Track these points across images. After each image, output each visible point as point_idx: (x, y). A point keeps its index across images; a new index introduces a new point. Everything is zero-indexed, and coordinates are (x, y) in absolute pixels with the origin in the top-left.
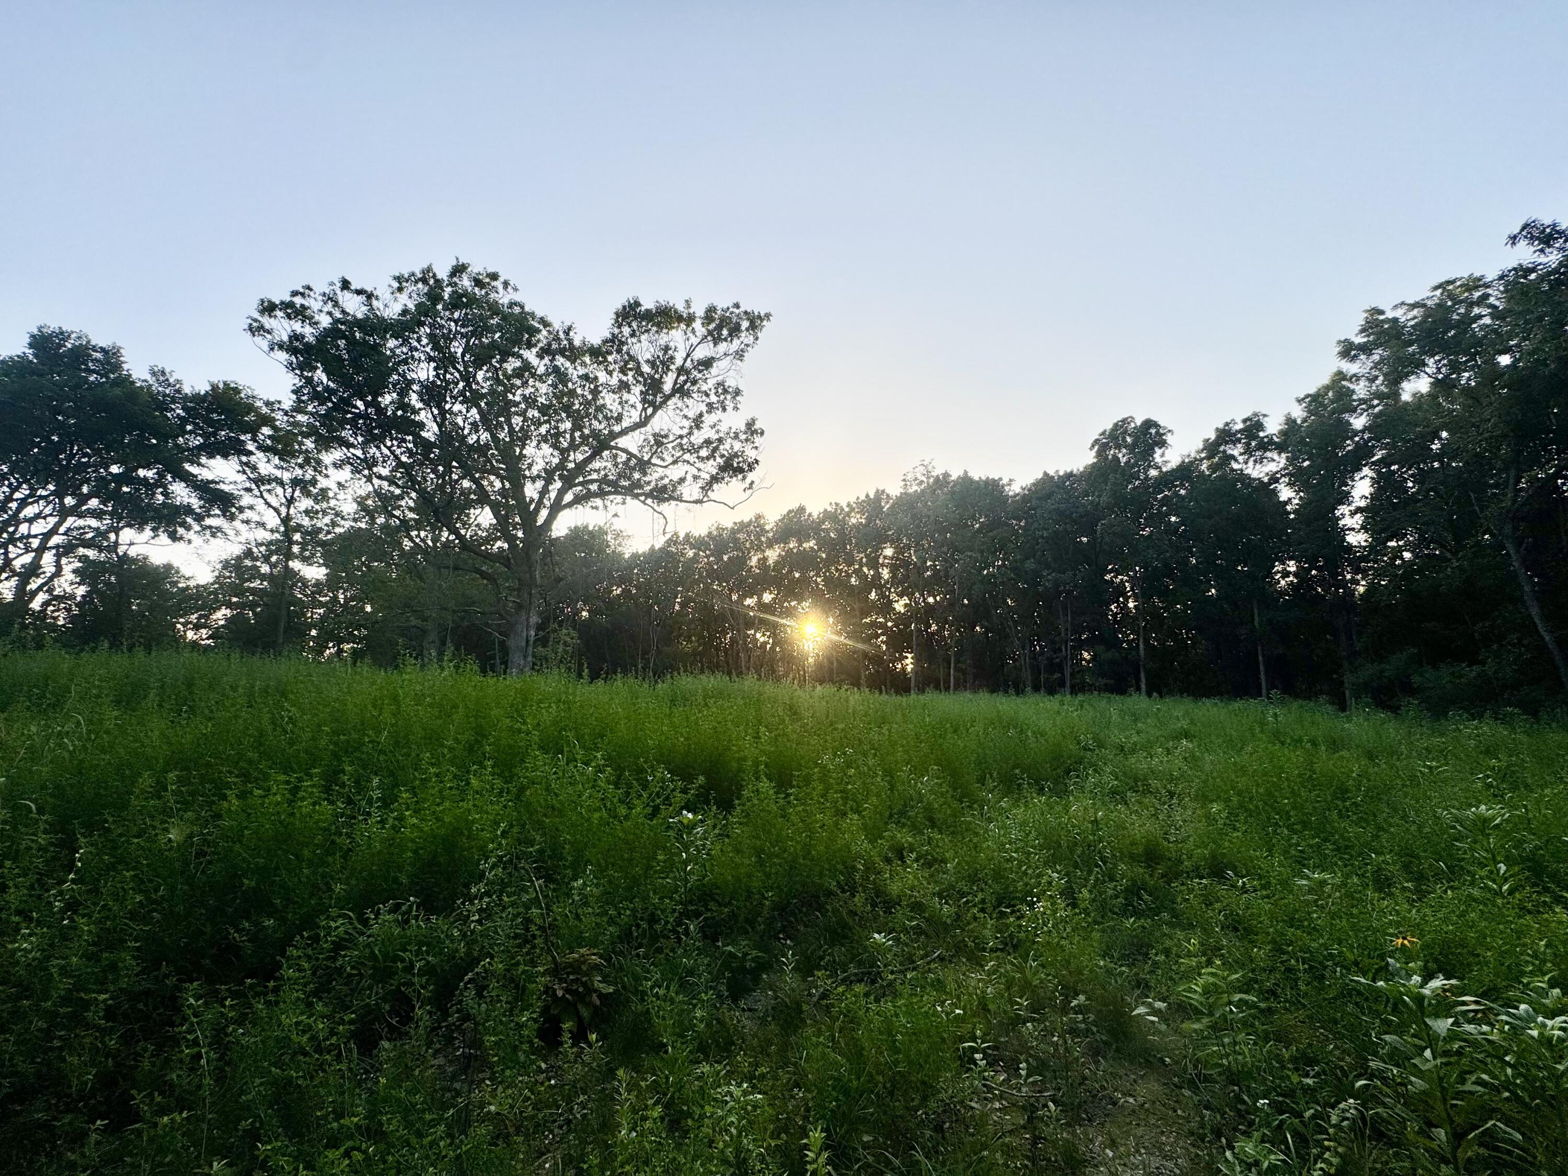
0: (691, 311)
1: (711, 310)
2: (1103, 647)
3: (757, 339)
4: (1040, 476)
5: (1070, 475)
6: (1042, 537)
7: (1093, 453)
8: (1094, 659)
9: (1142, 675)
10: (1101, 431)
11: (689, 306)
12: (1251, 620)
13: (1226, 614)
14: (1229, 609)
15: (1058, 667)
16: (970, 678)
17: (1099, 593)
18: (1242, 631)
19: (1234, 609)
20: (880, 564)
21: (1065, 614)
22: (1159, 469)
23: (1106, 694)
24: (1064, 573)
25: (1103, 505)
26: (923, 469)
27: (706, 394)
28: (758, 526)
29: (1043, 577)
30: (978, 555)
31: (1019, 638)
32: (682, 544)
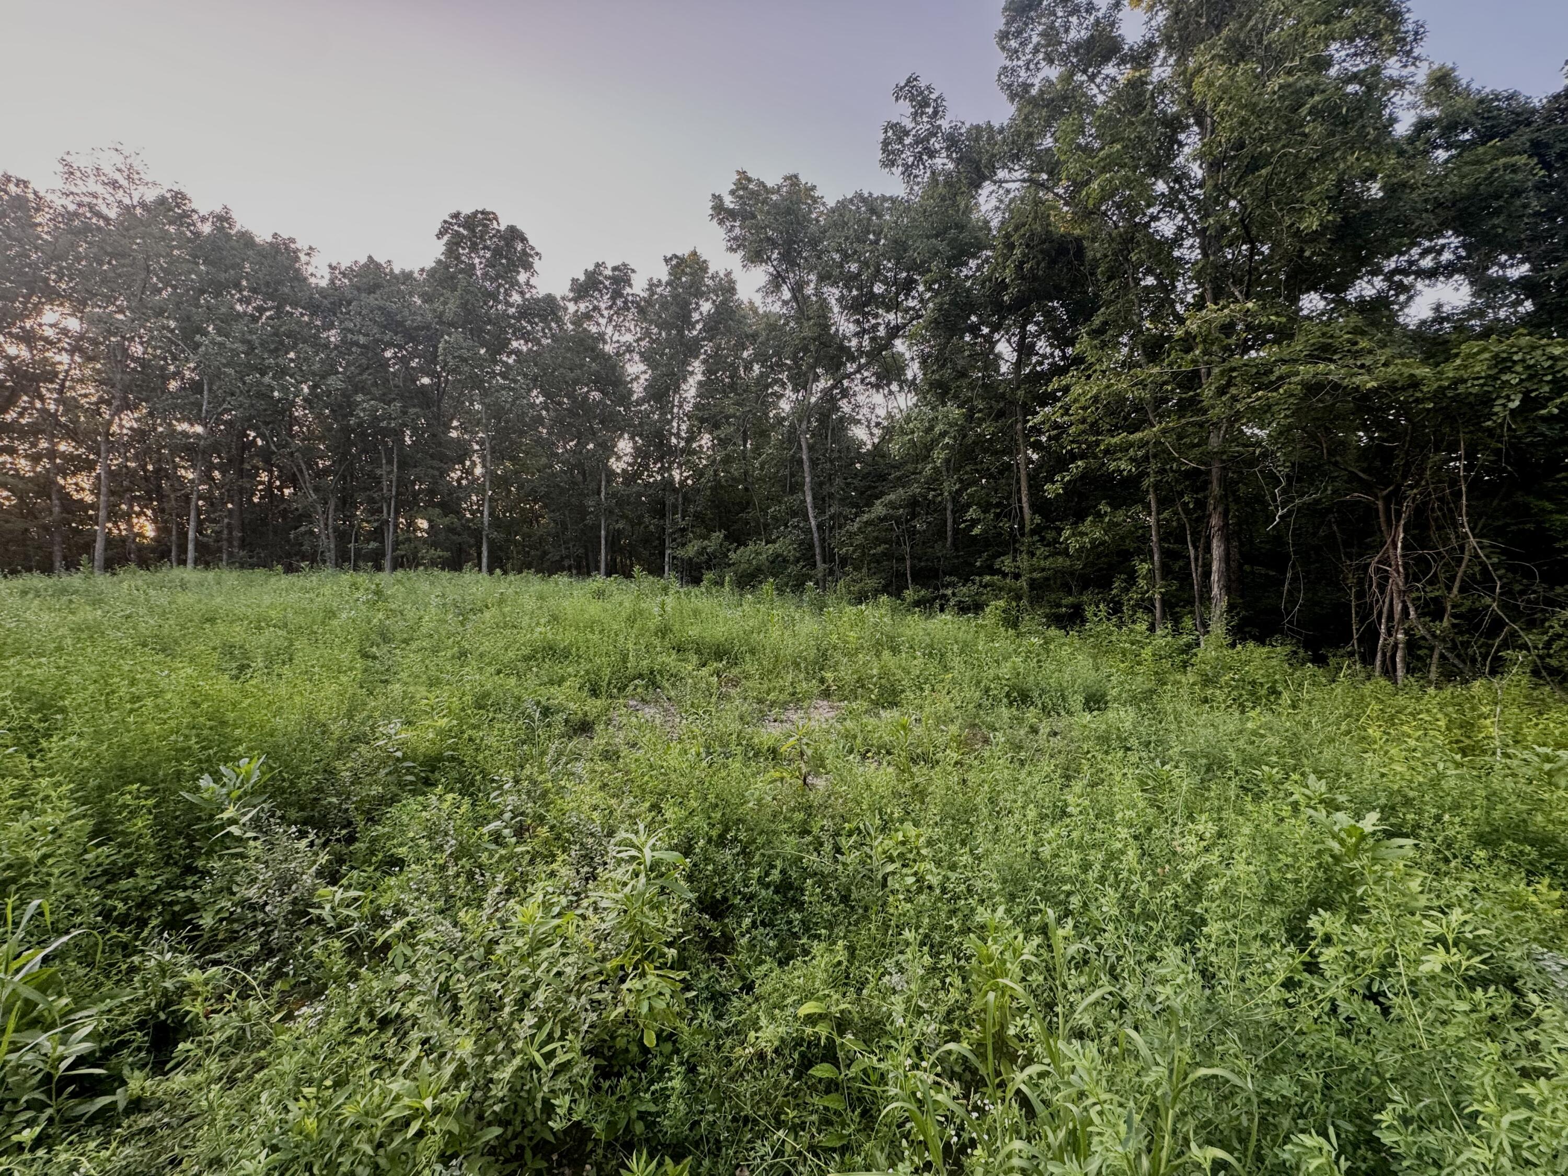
7: (441, 245)
9: (484, 547)
10: (452, 210)
12: (599, 493)
13: (575, 483)
14: (580, 478)
15: (378, 534)
16: (231, 544)
17: (440, 445)
18: (590, 503)
19: (585, 479)
20: (46, 340)
21: (390, 462)
22: (522, 293)
23: (437, 571)
24: (389, 404)
25: (449, 316)
26: (117, 160)
29: (356, 404)
30: (239, 347)
31: (316, 490)
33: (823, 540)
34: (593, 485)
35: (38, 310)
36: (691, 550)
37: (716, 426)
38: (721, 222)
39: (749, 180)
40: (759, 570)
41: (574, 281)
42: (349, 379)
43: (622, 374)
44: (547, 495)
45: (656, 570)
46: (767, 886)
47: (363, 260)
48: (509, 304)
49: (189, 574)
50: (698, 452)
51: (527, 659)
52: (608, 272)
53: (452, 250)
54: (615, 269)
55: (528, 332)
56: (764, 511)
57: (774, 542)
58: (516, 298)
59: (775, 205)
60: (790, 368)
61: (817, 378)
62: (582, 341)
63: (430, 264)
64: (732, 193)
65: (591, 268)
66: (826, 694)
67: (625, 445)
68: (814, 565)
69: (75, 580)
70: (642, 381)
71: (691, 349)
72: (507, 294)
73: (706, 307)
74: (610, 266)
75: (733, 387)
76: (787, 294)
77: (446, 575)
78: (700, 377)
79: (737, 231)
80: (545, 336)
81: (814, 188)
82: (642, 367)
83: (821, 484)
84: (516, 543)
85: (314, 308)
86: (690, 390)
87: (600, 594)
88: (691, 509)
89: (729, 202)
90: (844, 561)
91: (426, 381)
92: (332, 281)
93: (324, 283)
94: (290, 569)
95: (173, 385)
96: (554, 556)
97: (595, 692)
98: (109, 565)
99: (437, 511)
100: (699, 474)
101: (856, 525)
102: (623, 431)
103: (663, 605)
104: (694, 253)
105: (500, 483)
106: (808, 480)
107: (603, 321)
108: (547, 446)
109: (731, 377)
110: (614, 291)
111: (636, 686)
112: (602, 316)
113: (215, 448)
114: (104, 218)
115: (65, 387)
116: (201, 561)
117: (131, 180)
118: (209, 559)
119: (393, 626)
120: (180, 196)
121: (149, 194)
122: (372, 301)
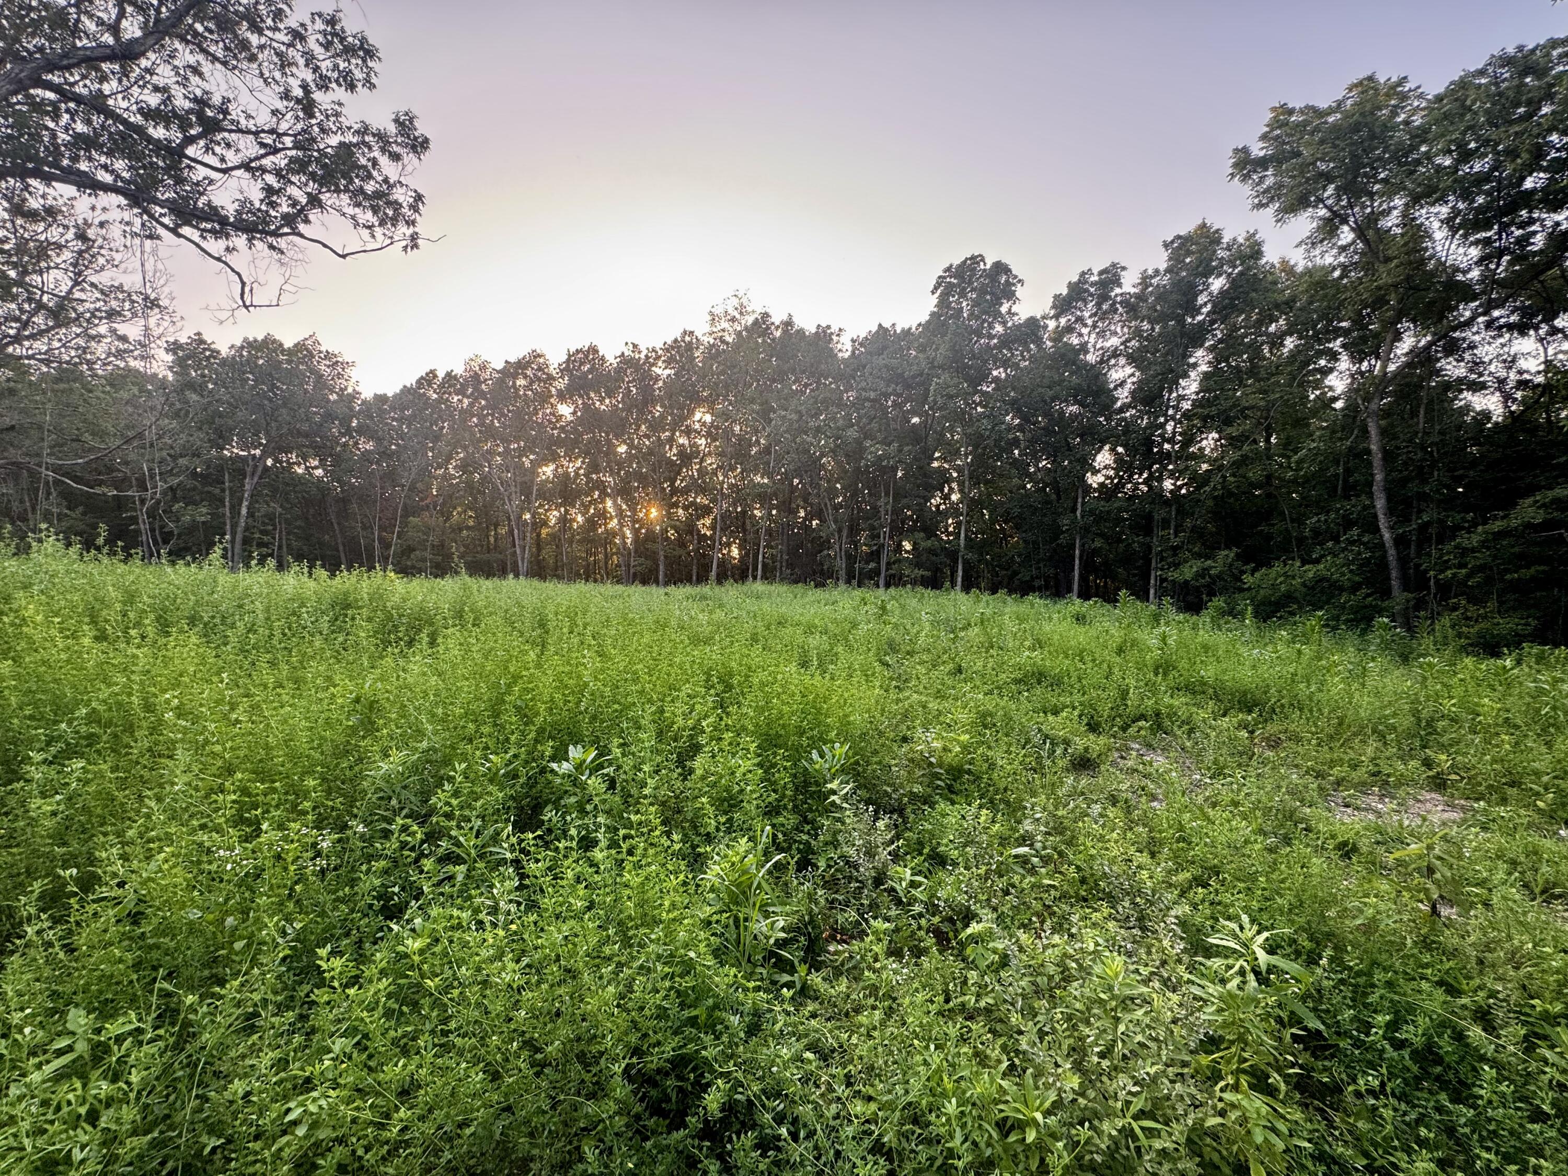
5: (907, 334)
6: (869, 400)
7: (935, 299)
8: (913, 549)
9: (960, 567)
10: (946, 265)
12: (1074, 510)
13: (1050, 502)
14: (1054, 497)
15: (875, 556)
16: (781, 565)
17: (925, 475)
18: (1065, 522)
19: (1059, 498)
20: (695, 431)
21: (887, 494)
22: (1004, 323)
23: (920, 589)
24: (889, 445)
25: (940, 360)
26: (735, 302)
27: (298, 35)
28: (540, 369)
29: (866, 448)
30: (794, 417)
31: (836, 521)
32: (441, 386)
33: (1403, 561)
34: (1069, 504)
35: (691, 412)
36: (1188, 571)
37: (1228, 422)
38: (1245, 178)
39: (1291, 112)
40: (1289, 597)
41: (1056, 297)
42: (861, 429)
43: (1107, 382)
44: (1020, 516)
45: (1142, 594)
46: (1399, 1045)
47: (874, 329)
48: (991, 337)
49: (759, 586)
50: (1200, 456)
51: (1017, 681)
52: (1095, 278)
53: (943, 303)
54: (1101, 273)
55: (1009, 359)
56: (1299, 521)
57: (1317, 561)
58: (999, 329)
59: (1335, 127)
60: (1346, 332)
61: (1398, 337)
62: (1063, 356)
63: (924, 317)
64: (1264, 137)
65: (1075, 279)
66: (1439, 784)
67: (1104, 458)
68: (1386, 593)
69: (706, 589)
70: (1129, 386)
71: (1196, 337)
72: (991, 326)
73: (1217, 284)
74: (1095, 272)
75: (1253, 371)
76: (1346, 235)
77: (929, 592)
78: (1204, 368)
79: (1270, 181)
80: (1024, 359)
81: (1403, 80)
82: (1129, 370)
83: (1404, 482)
84: (987, 562)
85: (839, 377)
86: (1190, 386)
87: (1080, 619)
88: (1188, 523)
89: (1258, 150)
90: (1445, 590)
91: (915, 420)
92: (853, 352)
93: (847, 355)
94: (820, 585)
95: (754, 450)
96: (1025, 575)
97: (1093, 727)
98: (720, 580)
99: (922, 535)
100: (1199, 481)
101: (1475, 540)
102: (1103, 443)
103: (1164, 639)
104: (1203, 226)
105: (974, 505)
106: (1379, 477)
107: (1085, 331)
108: (1020, 467)
109: (1250, 360)
110: (1099, 296)
111: (1141, 728)
112: (1085, 325)
113: (775, 495)
114: (727, 343)
115: (702, 460)
116: (765, 577)
117: (741, 313)
118: (769, 575)
119: (898, 639)
120: (766, 315)
121: (750, 320)
122: (880, 361)
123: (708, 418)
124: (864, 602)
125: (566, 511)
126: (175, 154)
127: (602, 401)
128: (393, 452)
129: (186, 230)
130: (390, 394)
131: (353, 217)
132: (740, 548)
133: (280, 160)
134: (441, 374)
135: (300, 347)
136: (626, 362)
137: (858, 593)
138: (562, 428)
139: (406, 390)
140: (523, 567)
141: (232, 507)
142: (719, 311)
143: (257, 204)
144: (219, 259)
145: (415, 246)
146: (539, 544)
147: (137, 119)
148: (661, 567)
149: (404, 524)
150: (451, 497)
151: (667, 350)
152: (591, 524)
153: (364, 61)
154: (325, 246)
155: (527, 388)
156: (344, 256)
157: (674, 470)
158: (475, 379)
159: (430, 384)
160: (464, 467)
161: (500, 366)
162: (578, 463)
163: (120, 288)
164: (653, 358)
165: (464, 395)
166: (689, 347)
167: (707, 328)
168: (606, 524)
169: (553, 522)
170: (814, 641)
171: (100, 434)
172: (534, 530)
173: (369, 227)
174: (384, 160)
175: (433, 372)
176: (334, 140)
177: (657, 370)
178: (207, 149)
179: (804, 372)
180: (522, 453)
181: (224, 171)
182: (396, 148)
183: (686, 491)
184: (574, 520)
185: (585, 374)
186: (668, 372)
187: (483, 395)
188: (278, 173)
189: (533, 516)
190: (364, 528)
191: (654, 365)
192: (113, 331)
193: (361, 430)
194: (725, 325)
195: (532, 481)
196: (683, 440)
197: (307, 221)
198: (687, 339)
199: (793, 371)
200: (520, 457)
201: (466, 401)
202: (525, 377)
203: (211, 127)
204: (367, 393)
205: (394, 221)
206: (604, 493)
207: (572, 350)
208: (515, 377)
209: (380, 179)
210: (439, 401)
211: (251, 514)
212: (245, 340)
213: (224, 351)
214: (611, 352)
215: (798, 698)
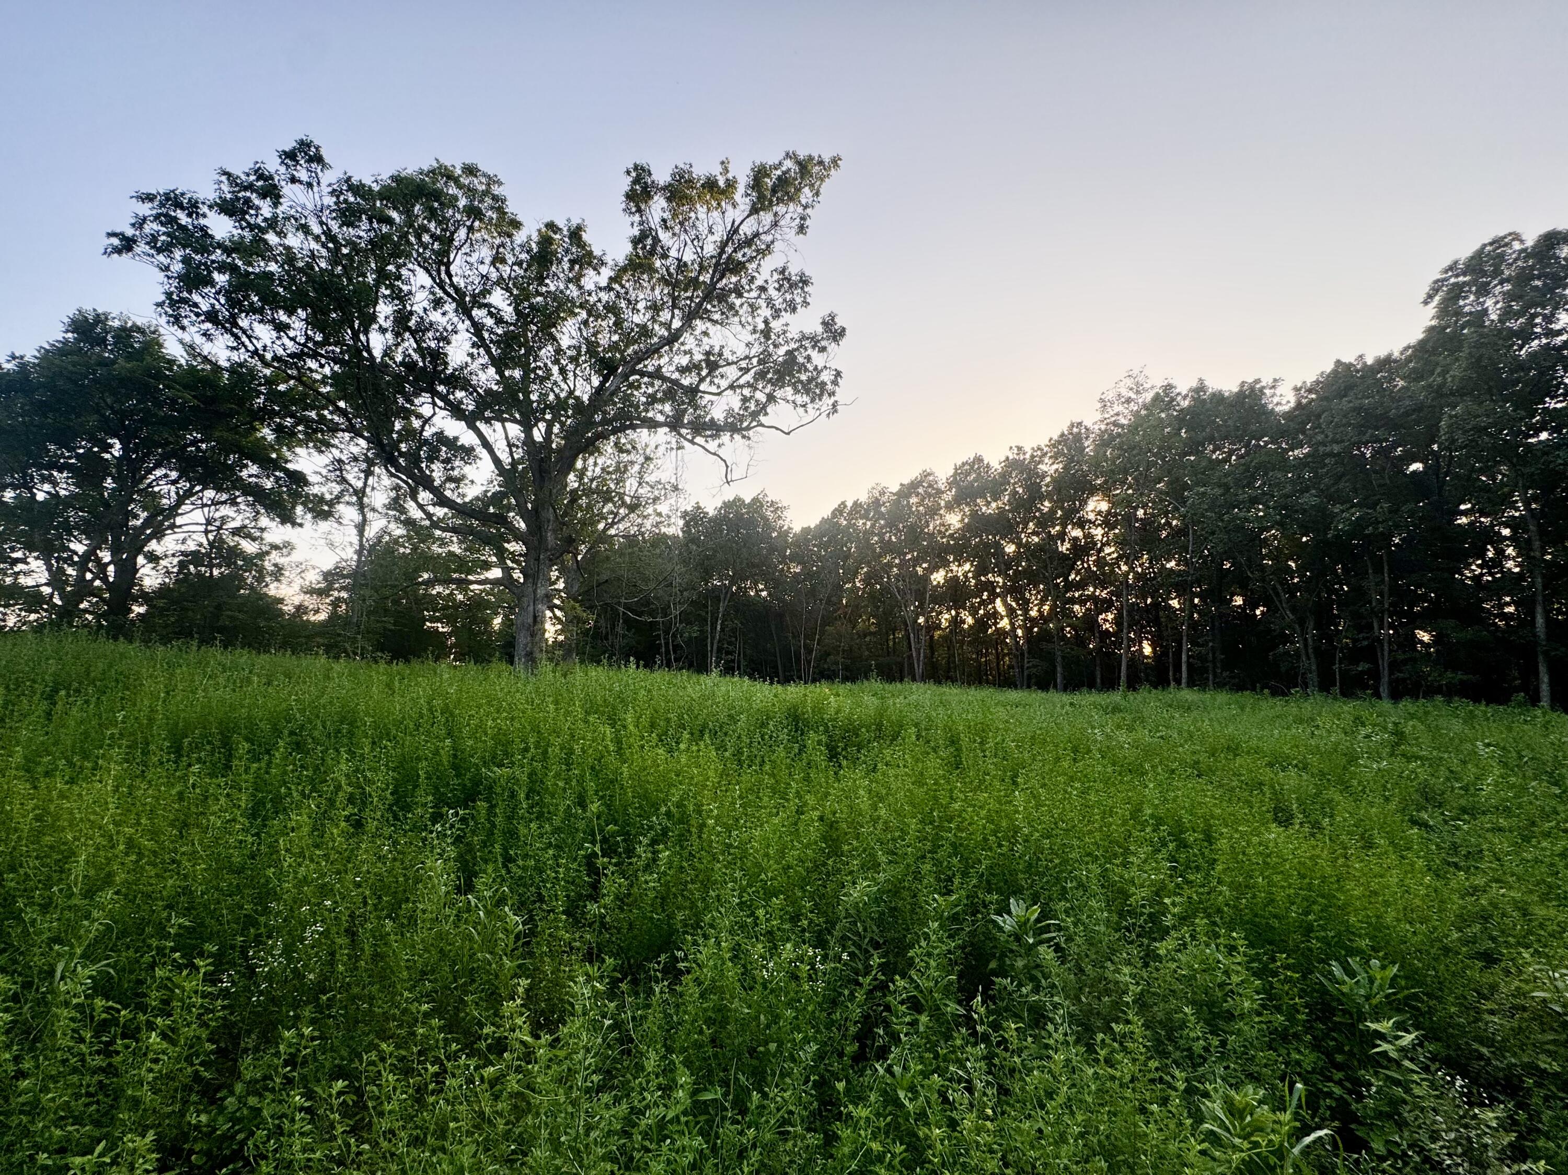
0: (730, 176)
1: (760, 174)
2: (1452, 622)
3: (817, 194)
4: (1329, 367)
5: (1385, 363)
6: (1331, 454)
7: (1431, 309)
8: (1436, 641)
9: (1542, 669)
10: (1447, 263)
11: (726, 171)
15: (1366, 652)
16: (1215, 667)
17: (1443, 538)
20: (1090, 521)
25: (1452, 385)
26: (1130, 382)
27: (763, 289)
28: (930, 486)
29: (1333, 516)
30: (1217, 491)
31: (1294, 610)
32: (850, 513)
35: (1084, 502)
49: (1187, 694)
69: (1116, 697)
85: (1280, 434)
91: (1417, 466)
92: (1299, 402)
93: (1289, 407)
94: (1279, 693)
95: (1164, 534)
98: (1132, 685)
113: (1197, 581)
114: (1122, 426)
115: (1100, 550)
116: (1191, 684)
117: (1138, 392)
118: (1197, 680)
119: (1438, 782)
120: (1168, 387)
121: (1148, 397)
122: (1345, 404)
123: (1104, 506)
124: (1359, 721)
125: (958, 614)
126: (693, 391)
127: (988, 504)
128: (816, 572)
129: (699, 440)
130: (812, 526)
131: (794, 402)
132: (1153, 646)
133: (748, 377)
134: (849, 504)
135: (755, 500)
136: (1011, 465)
137: (1348, 708)
138: (951, 536)
139: (824, 521)
140: (919, 670)
141: (712, 624)
142: (1110, 396)
143: (736, 410)
144: (715, 454)
145: (836, 411)
146: (932, 645)
147: (676, 376)
148: (1059, 669)
149: (822, 633)
150: (857, 606)
151: (1054, 446)
152: (981, 624)
153: (802, 288)
154: (777, 429)
155: (920, 504)
156: (788, 434)
157: (1066, 563)
158: (876, 503)
159: (841, 513)
160: (867, 581)
161: (895, 488)
162: (967, 567)
163: (659, 482)
164: (1039, 456)
165: (868, 519)
166: (1078, 438)
167: (1099, 416)
168: (996, 624)
169: (944, 624)
170: (1291, 779)
171: (646, 580)
172: (928, 632)
173: (804, 406)
174: (814, 354)
175: (843, 503)
176: (782, 351)
177: (1042, 467)
178: (711, 382)
179: (1226, 438)
180: (916, 561)
181: (719, 394)
182: (823, 343)
183: (1081, 585)
184: (963, 622)
185: (971, 483)
186: (1055, 466)
187: (882, 515)
188: (749, 385)
189: (927, 621)
190: (794, 637)
191: (1040, 462)
192: (655, 510)
193: (792, 558)
194: (1118, 408)
195: (925, 588)
196: (1077, 533)
197: (766, 414)
198: (1075, 430)
199: (1211, 440)
200: (914, 566)
201: (869, 523)
202: (918, 494)
203: (713, 366)
204: (797, 528)
205: (820, 397)
206: (993, 596)
207: (959, 463)
208: (908, 496)
209: (811, 369)
210: (850, 526)
211: (722, 629)
212: (724, 503)
213: (712, 513)
214: (995, 460)
215: (1294, 880)
